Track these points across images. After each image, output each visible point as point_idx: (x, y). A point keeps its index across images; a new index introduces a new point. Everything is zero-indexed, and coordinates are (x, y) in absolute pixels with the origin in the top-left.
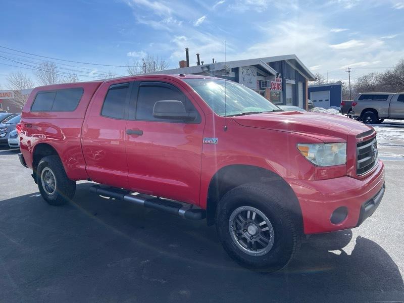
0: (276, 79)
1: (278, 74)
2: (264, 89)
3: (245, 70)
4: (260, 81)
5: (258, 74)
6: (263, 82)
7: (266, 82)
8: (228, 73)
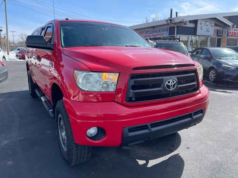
0: (231, 29)
1: (233, 26)
2: (221, 36)
3: (203, 22)
4: (218, 31)
5: (216, 25)
6: (220, 31)
7: (223, 31)
8: (185, 24)
